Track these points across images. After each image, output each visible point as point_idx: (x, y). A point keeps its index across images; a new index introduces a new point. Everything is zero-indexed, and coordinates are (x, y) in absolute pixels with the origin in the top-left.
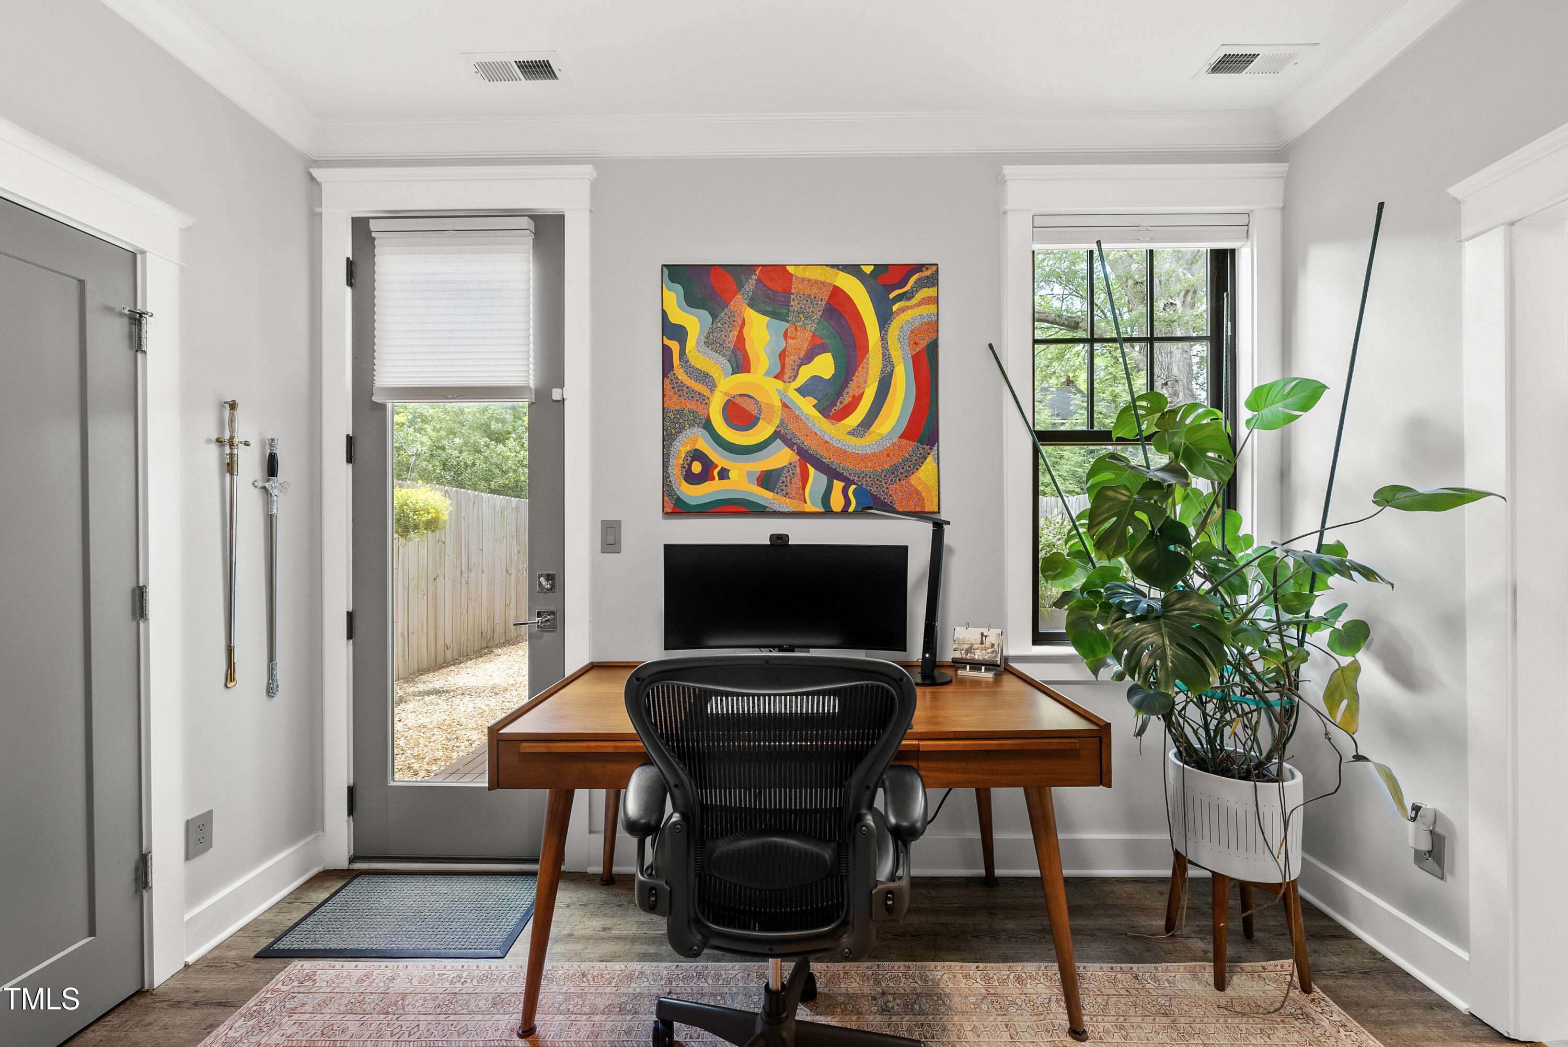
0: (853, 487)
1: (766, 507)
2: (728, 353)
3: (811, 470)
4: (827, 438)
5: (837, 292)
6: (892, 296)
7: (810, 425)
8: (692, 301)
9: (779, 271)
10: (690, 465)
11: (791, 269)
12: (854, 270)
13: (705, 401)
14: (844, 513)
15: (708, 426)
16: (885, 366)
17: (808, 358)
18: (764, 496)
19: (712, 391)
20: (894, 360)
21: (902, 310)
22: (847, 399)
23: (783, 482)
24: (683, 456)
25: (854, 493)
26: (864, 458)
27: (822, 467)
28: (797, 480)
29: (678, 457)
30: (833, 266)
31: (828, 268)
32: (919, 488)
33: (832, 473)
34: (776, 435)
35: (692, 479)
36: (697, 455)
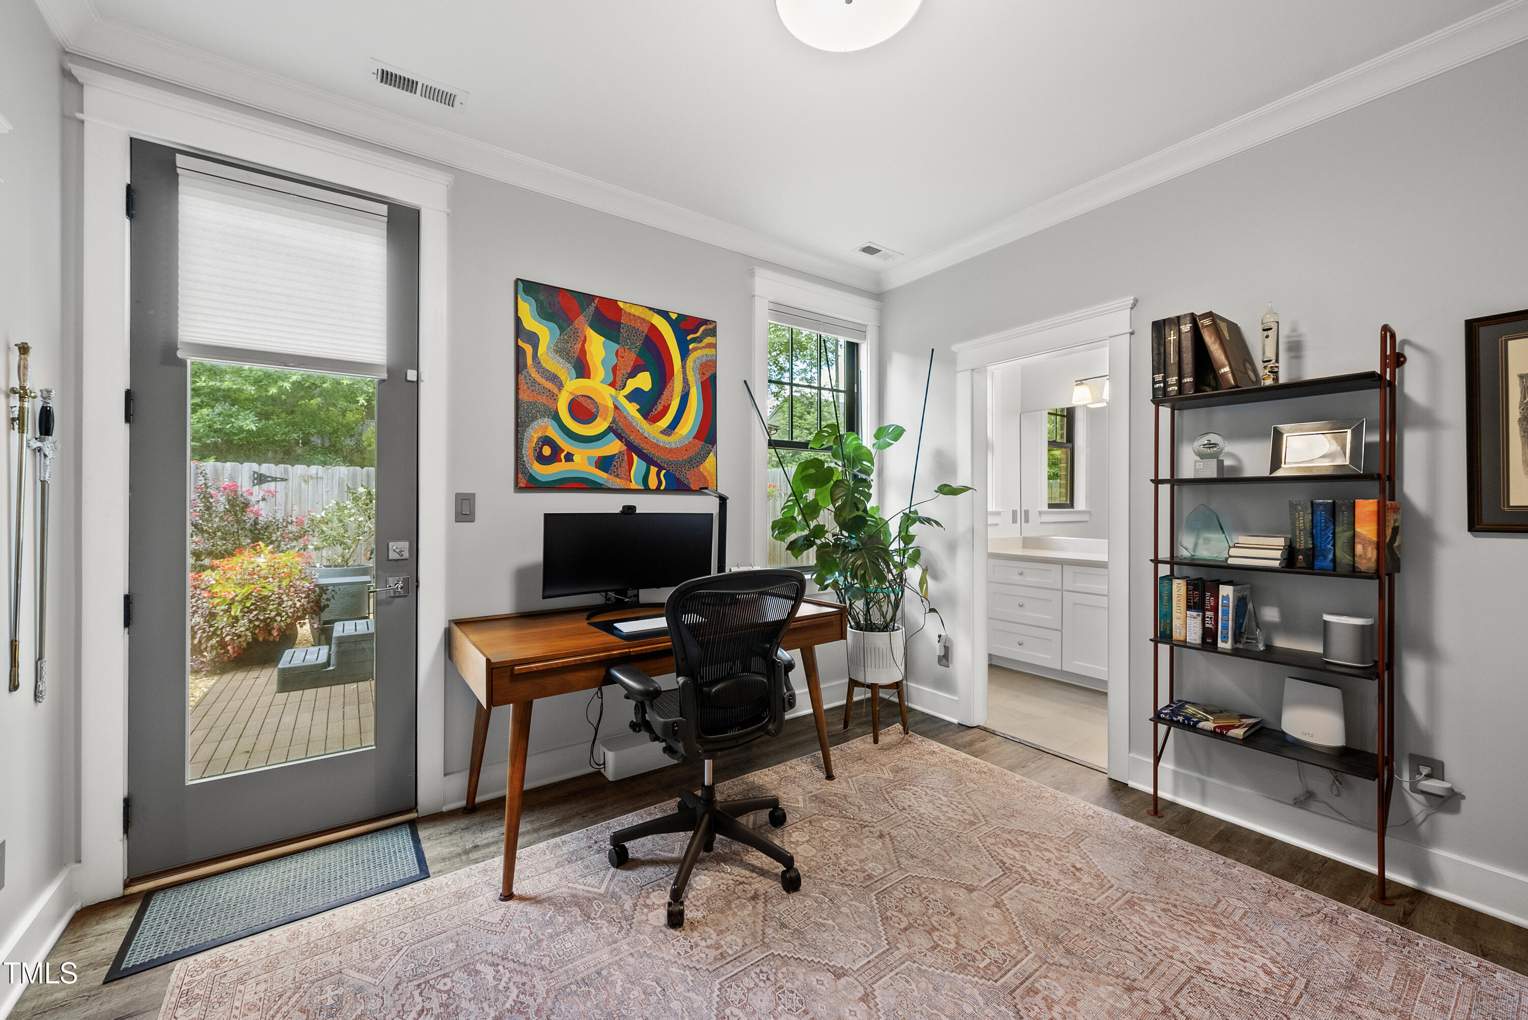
0: (664, 471)
1: (602, 485)
2: (572, 361)
3: (635, 457)
4: (646, 435)
5: (653, 328)
6: (689, 338)
7: (634, 424)
8: (545, 314)
9: (612, 304)
10: (541, 449)
11: (621, 305)
12: (664, 314)
13: (554, 398)
14: (658, 490)
15: (556, 418)
16: (684, 387)
17: (632, 375)
18: (601, 476)
19: (560, 390)
20: (690, 383)
21: (695, 349)
22: (659, 407)
23: (615, 466)
24: (535, 440)
25: (664, 476)
26: (671, 450)
27: (643, 456)
28: (625, 464)
29: (531, 441)
30: (651, 309)
31: (647, 310)
32: (706, 474)
33: (649, 461)
34: (610, 429)
35: (543, 460)
36: (547, 441)
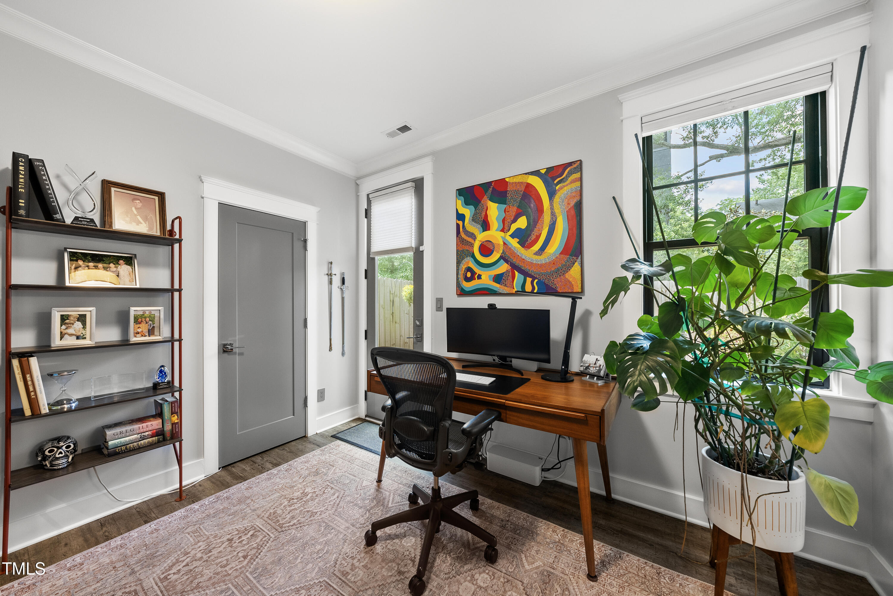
0: (536, 280)
1: (497, 291)
2: (481, 223)
3: (516, 273)
4: (523, 257)
5: (529, 186)
6: (555, 182)
7: (516, 252)
8: (467, 203)
9: (502, 182)
10: (466, 274)
11: (507, 180)
12: (536, 173)
13: (472, 245)
14: (532, 293)
15: (473, 256)
16: (552, 218)
17: (514, 221)
18: (496, 286)
19: (475, 240)
20: (557, 214)
21: (561, 188)
22: (533, 237)
23: (504, 279)
24: (464, 270)
25: (537, 283)
26: (541, 266)
27: (521, 271)
28: (510, 278)
29: (462, 271)
30: (526, 174)
31: (524, 175)
32: (571, 280)
33: (525, 274)
34: (501, 257)
35: (467, 280)
36: (469, 269)
